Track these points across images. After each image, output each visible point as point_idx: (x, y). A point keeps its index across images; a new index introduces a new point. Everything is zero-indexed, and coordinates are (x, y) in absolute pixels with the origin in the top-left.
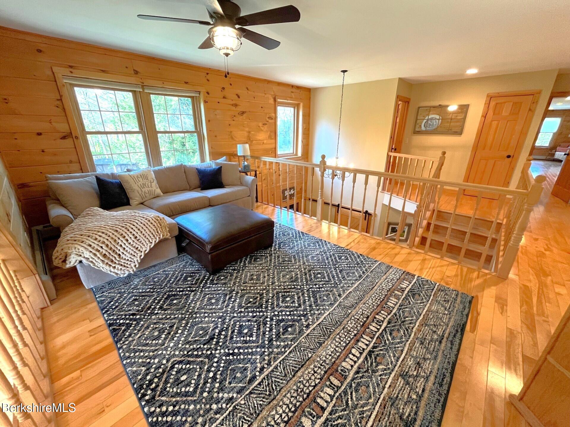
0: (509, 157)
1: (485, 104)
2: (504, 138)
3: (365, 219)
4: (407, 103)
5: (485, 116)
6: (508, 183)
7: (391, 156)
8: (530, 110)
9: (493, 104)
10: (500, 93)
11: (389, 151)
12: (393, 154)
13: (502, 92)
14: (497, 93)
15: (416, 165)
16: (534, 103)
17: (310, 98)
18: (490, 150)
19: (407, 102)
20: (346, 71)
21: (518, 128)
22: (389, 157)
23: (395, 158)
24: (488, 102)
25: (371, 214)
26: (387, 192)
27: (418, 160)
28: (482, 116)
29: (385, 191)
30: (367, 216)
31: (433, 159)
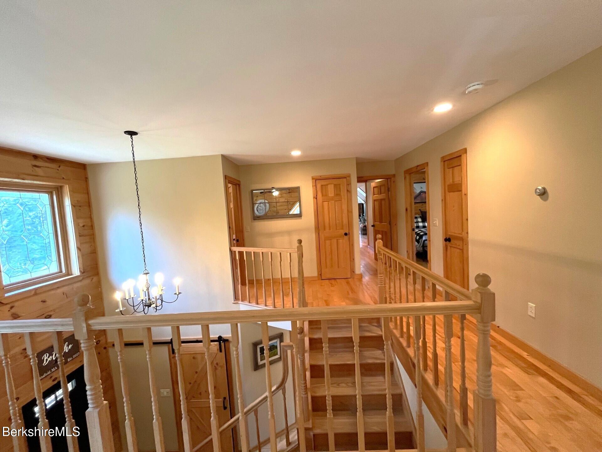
0: (346, 234)
1: (313, 186)
2: (337, 217)
3: (221, 351)
4: (238, 186)
5: (316, 198)
6: (353, 259)
7: (235, 252)
8: (348, 191)
9: (319, 186)
10: (322, 176)
11: (231, 245)
12: (237, 249)
13: (323, 176)
14: (319, 176)
15: (270, 260)
16: (348, 185)
17: (87, 178)
18: (330, 229)
19: (237, 184)
20: (135, 133)
21: (345, 207)
22: (232, 253)
23: (241, 253)
24: (314, 184)
25: (227, 340)
26: (242, 301)
27: (271, 253)
28: (314, 198)
29: (238, 300)
30: (223, 344)
31: (290, 250)
